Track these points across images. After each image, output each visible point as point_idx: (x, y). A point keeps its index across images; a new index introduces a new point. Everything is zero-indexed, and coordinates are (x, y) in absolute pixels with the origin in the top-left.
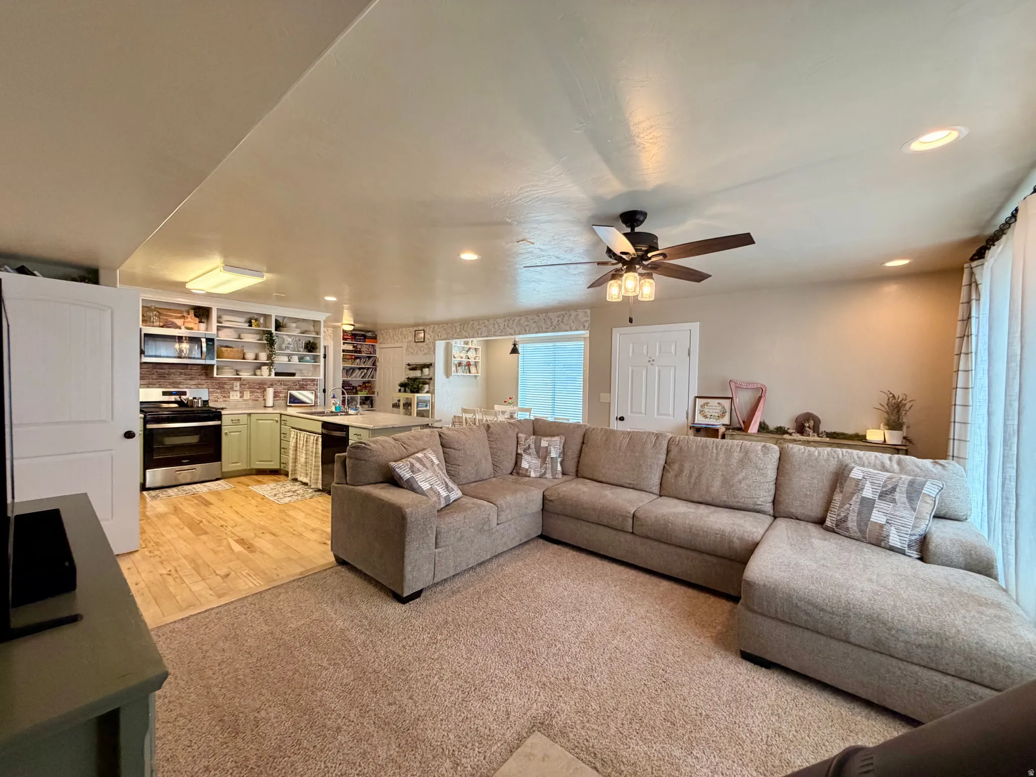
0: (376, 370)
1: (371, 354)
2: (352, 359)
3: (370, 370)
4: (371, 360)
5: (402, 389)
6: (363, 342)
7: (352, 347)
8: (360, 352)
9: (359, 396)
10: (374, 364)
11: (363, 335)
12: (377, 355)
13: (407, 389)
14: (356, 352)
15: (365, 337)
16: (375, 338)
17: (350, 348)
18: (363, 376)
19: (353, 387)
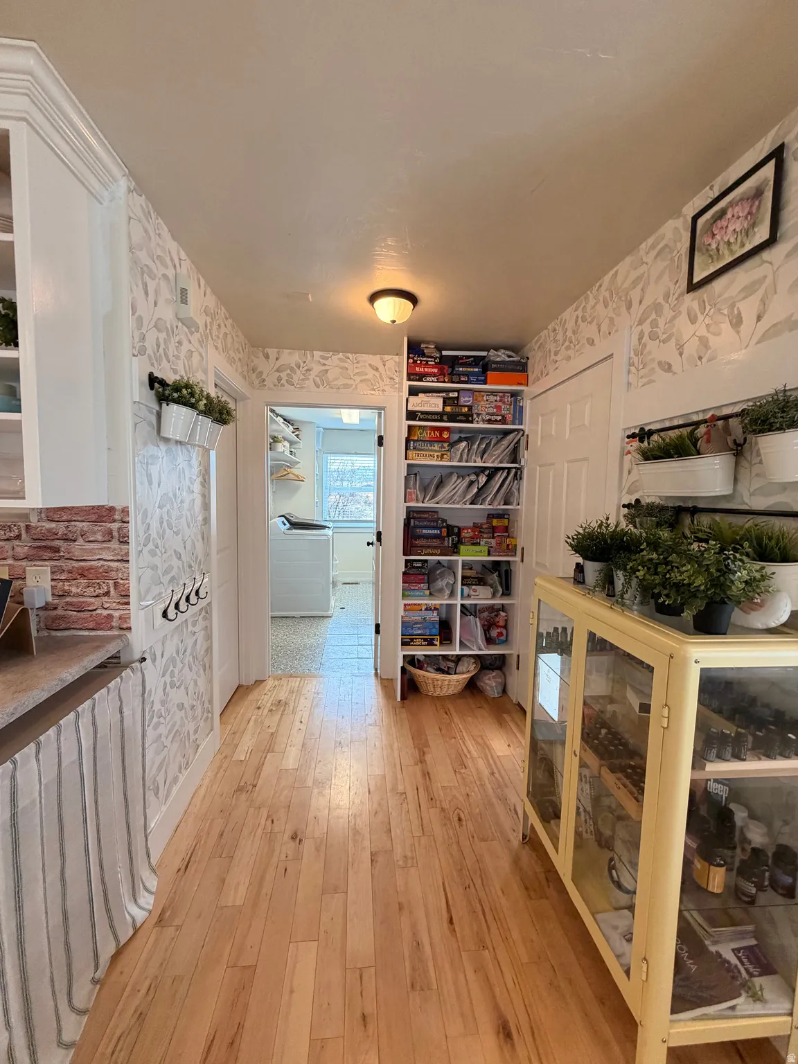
0: (518, 475)
1: (504, 421)
2: (442, 441)
3: (499, 478)
4: (505, 443)
5: (592, 569)
6: (478, 382)
7: (440, 401)
8: (468, 418)
9: (460, 559)
10: (514, 456)
11: (477, 360)
12: (526, 427)
13: (620, 578)
14: (452, 418)
15: (484, 368)
16: (519, 368)
17: (434, 403)
18: (478, 495)
19: (450, 528)
